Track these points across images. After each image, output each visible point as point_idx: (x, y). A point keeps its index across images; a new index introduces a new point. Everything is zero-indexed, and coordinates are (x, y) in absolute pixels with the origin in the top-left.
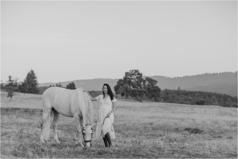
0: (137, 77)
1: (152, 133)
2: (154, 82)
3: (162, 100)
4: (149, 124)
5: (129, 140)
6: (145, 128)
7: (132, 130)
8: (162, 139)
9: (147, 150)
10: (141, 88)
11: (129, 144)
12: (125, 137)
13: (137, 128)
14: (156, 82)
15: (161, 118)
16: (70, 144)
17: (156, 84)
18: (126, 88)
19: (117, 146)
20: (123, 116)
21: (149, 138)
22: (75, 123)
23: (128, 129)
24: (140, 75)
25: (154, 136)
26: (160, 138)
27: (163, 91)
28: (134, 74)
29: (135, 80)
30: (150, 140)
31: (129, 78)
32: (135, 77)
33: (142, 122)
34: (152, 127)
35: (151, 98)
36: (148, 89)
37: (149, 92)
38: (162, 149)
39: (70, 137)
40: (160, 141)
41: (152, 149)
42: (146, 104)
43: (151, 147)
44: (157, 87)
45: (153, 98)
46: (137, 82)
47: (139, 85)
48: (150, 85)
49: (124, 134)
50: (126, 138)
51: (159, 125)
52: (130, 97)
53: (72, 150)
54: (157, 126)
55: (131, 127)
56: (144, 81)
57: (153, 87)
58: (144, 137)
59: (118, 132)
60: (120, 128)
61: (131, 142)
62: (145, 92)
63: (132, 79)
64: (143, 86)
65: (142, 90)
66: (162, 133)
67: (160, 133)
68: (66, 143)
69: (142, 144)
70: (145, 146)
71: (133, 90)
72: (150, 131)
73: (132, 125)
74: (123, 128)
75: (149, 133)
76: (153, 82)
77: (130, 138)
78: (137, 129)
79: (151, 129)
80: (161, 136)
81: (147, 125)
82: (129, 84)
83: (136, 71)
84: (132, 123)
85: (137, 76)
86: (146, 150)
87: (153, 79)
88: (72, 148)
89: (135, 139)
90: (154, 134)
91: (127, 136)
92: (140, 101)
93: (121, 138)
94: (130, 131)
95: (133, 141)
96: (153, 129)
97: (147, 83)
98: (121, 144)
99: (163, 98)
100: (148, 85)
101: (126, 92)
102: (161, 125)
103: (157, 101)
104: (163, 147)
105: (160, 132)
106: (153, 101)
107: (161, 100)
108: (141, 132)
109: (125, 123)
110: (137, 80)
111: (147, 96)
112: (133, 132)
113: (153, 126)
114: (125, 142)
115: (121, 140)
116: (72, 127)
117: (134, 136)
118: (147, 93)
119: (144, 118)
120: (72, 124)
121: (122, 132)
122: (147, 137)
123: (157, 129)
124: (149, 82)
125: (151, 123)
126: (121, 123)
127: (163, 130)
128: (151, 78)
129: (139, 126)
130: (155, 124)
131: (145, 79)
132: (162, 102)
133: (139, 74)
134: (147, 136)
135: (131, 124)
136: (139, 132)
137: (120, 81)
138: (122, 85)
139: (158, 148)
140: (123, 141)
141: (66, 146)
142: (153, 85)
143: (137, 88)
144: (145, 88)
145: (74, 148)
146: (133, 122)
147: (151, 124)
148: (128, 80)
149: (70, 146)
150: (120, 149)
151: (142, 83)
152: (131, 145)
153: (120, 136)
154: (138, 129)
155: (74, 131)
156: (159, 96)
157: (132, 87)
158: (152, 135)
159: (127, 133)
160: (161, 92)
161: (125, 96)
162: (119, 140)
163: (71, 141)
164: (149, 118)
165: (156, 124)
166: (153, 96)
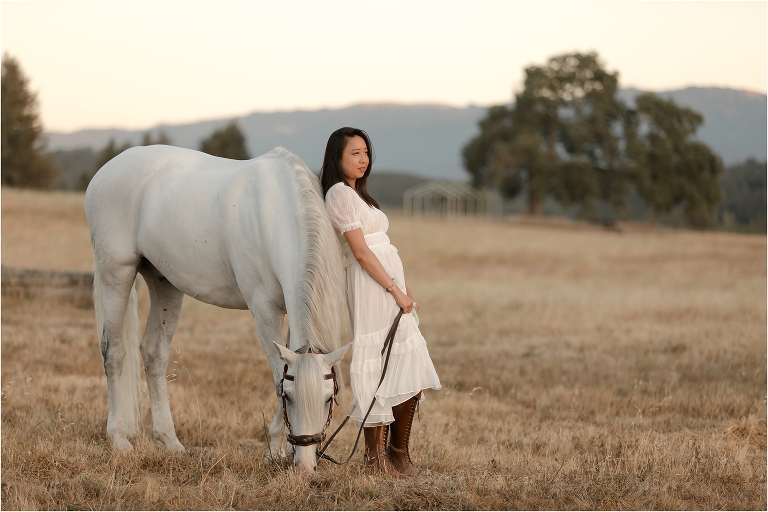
0: (591, 96)
1: (682, 396)
2: (685, 120)
3: (728, 218)
4: (665, 351)
5: (558, 436)
6: (644, 371)
7: (570, 385)
8: (742, 432)
9: (665, 489)
10: (612, 152)
11: (564, 460)
12: (535, 421)
13: (596, 375)
14: (696, 119)
15: (727, 318)
16: (238, 456)
17: (694, 130)
18: (530, 154)
19: (495, 467)
20: (516, 307)
21: (667, 423)
22: (254, 343)
23: (547, 378)
24: (609, 81)
25: (697, 413)
26: (731, 425)
27: (735, 170)
28: (571, 78)
29: (578, 111)
30: (675, 435)
31: (544, 101)
32: (579, 93)
33: (624, 340)
34: (679, 368)
35: (668, 208)
36: (653, 158)
37: (654, 177)
38: (748, 486)
39: (234, 420)
40: (732, 443)
41: (688, 485)
42: (637, 242)
43: (682, 471)
44: (701, 150)
45: (678, 211)
46: (592, 121)
47: (601, 138)
48: (662, 134)
49: (528, 406)
50: (545, 425)
51: (718, 356)
52: (550, 203)
53: (251, 487)
54: (709, 359)
55: (566, 366)
56: (630, 118)
57: (677, 149)
58: (640, 419)
59: (495, 394)
60: (505, 375)
61: (570, 445)
62: (633, 176)
63: (563, 103)
64: (622, 145)
65: (616, 164)
66: (739, 400)
67: (727, 401)
68: (219, 451)
69: (635, 459)
70: (650, 467)
71: (568, 169)
72: (674, 390)
73: (571, 353)
74: (522, 373)
75: (668, 400)
76: (680, 121)
77: (565, 423)
78: (599, 378)
79: (675, 377)
80: (731, 412)
81: (651, 356)
82: (546, 133)
83: (587, 61)
84: (568, 345)
85: (589, 86)
86: (655, 489)
87: (681, 103)
88: (252, 480)
89: (591, 431)
90: (695, 402)
91: (546, 416)
92: (608, 224)
93: (516, 428)
94: (559, 390)
95: (585, 442)
96: (689, 377)
97: (644, 127)
98: (516, 458)
99: (732, 208)
100: (653, 138)
101: (532, 174)
102: (729, 356)
103: (698, 224)
104: (748, 473)
105: (730, 391)
106: (675, 225)
107: (720, 219)
108: (622, 393)
109: (533, 348)
110: (587, 110)
111: (646, 196)
112: (577, 391)
113: (685, 359)
114: (537, 448)
115: (515, 436)
116: (239, 367)
117: (587, 416)
118: (648, 183)
119: (635, 316)
120: (238, 351)
121: (520, 395)
122: (659, 418)
123: (710, 379)
124: (658, 121)
125: (674, 344)
126: (507, 345)
127: (745, 380)
128: (665, 98)
129: (611, 361)
130: (696, 354)
131: (631, 104)
132: (730, 230)
133: (601, 76)
134: (654, 414)
135: (565, 353)
136: (609, 396)
137: (497, 114)
138: (506, 137)
139: (726, 481)
140: (526, 441)
141: (217, 470)
142: (676, 135)
143: (591, 154)
144: (632, 152)
145: (263, 481)
146: (575, 341)
147: (677, 349)
148: (540, 108)
149: (241, 471)
150: (515, 484)
151: (618, 129)
152: (572, 465)
153: (507, 414)
154: (606, 377)
155: (254, 389)
156: (710, 199)
157: (560, 150)
158: (685, 411)
159: (544, 400)
160: (720, 178)
161: (521, 201)
162: (503, 437)
163: (241, 441)
164: (663, 317)
165: (701, 353)
166: (677, 199)
